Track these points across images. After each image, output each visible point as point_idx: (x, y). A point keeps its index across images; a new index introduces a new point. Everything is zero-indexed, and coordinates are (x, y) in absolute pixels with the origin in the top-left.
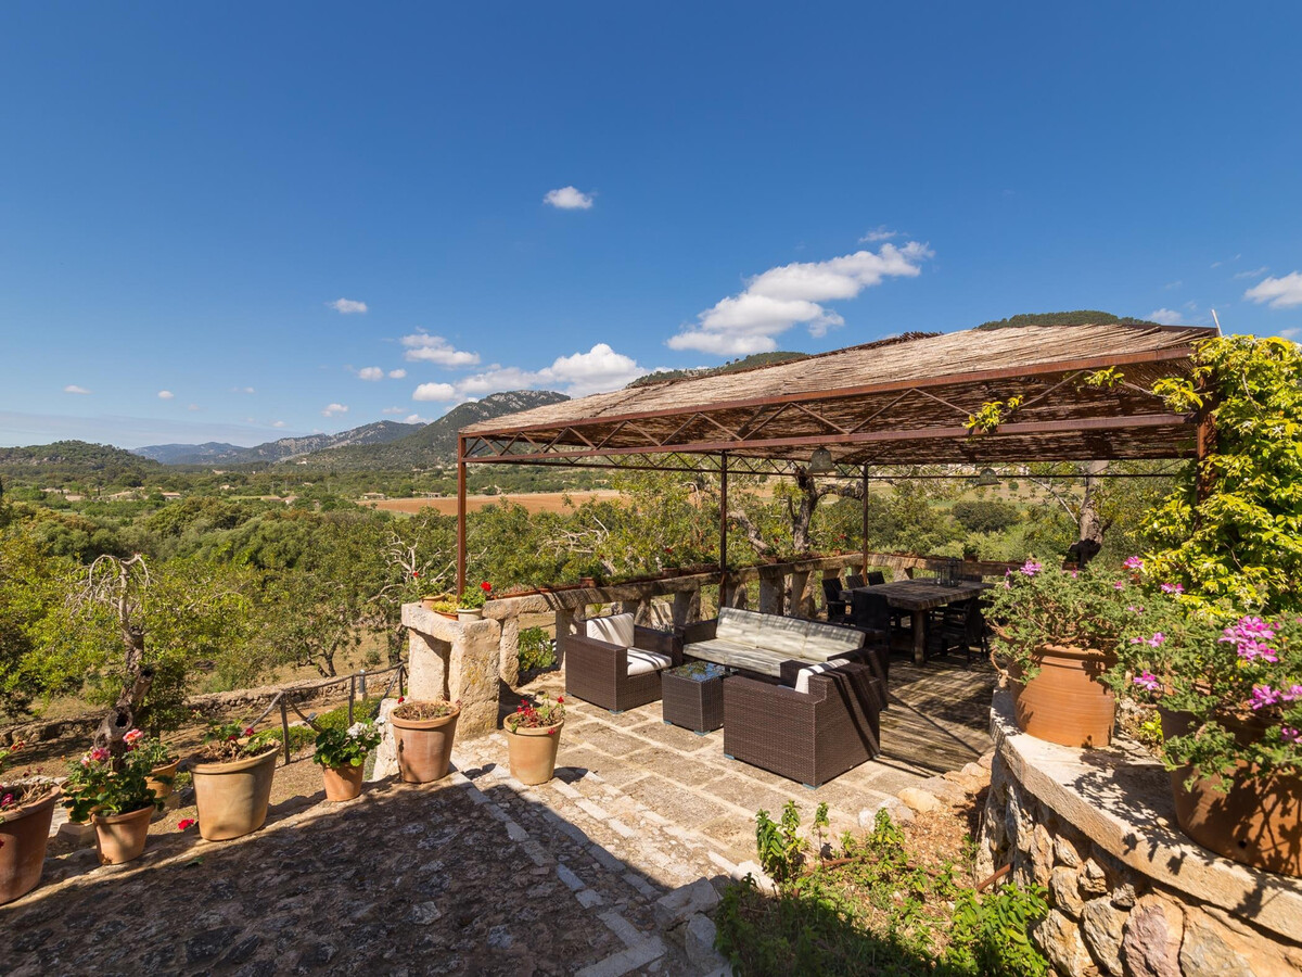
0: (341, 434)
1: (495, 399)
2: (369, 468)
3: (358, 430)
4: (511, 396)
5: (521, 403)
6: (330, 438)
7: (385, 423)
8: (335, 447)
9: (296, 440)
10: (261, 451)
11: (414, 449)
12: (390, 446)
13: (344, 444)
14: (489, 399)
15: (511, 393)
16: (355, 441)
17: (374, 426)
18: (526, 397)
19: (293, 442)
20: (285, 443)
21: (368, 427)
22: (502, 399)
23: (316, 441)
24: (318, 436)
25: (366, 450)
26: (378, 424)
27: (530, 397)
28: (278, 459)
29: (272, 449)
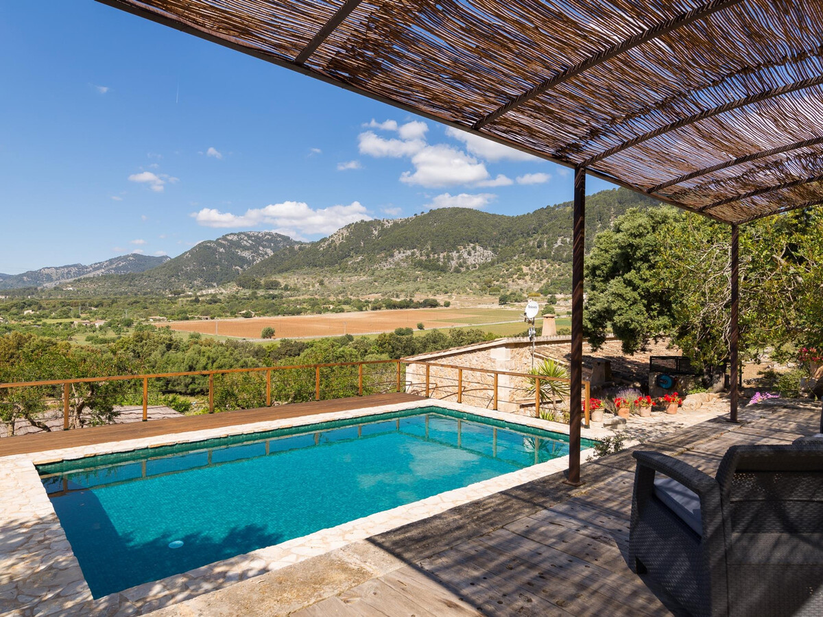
0: (96, 264)
1: (229, 238)
2: (126, 293)
3: (111, 261)
4: (243, 236)
5: (250, 242)
6: (87, 268)
7: (135, 255)
8: (91, 275)
9: (56, 268)
10: (25, 278)
11: (163, 277)
12: (143, 275)
13: (99, 272)
14: (224, 238)
15: (242, 233)
16: (109, 270)
17: (125, 258)
18: (254, 237)
19: (54, 271)
20: (47, 271)
21: (119, 259)
22: (235, 238)
23: (74, 270)
24: (75, 266)
25: (123, 279)
26: (128, 256)
27: (257, 237)
28: (40, 285)
29: (35, 276)
